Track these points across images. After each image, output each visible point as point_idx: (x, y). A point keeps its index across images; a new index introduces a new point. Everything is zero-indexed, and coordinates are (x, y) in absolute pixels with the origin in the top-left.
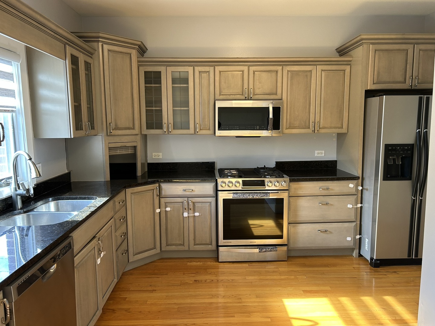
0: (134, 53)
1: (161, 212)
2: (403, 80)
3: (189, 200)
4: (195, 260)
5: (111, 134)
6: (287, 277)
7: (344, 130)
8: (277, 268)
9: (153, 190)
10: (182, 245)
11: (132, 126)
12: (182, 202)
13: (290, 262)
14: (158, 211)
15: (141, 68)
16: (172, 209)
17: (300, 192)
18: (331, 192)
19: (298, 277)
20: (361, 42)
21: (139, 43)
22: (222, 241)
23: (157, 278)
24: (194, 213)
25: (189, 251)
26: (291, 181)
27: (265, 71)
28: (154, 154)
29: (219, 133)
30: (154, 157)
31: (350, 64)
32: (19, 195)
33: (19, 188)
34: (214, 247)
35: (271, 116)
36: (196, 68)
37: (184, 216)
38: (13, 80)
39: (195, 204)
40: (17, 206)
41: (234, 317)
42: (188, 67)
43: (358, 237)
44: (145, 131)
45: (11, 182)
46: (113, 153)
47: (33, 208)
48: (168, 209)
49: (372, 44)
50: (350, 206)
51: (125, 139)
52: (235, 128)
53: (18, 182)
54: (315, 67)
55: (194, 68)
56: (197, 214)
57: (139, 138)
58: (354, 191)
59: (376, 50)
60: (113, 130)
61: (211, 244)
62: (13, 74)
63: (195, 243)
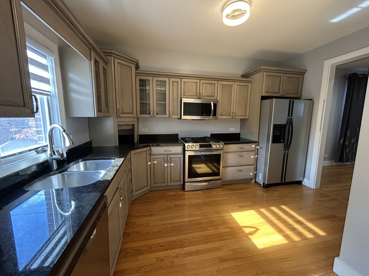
0: (133, 67)
1: (151, 165)
2: (278, 92)
3: (168, 157)
4: (171, 191)
5: (119, 116)
6: (226, 198)
7: (247, 117)
8: (218, 193)
9: (147, 151)
10: (163, 183)
11: (132, 112)
12: (164, 158)
13: (223, 188)
14: (149, 163)
15: (137, 77)
16: (157, 162)
17: (229, 150)
18: (243, 150)
19: (232, 197)
20: (260, 70)
21: (137, 61)
22: (187, 179)
23: (151, 205)
24: (171, 164)
25: (167, 186)
26: (225, 144)
27: (208, 83)
28: (143, 129)
29: (183, 117)
30: (142, 131)
31: (251, 83)
32: (55, 159)
33: (54, 154)
34: (182, 183)
35: (212, 108)
36: (171, 79)
37: (165, 166)
38: (48, 71)
39: (171, 158)
40: (53, 168)
41: (209, 230)
42: (166, 78)
43: (255, 172)
44: (139, 115)
45: (47, 149)
46: (121, 128)
47: (67, 168)
48: (155, 162)
49: (266, 72)
50: (252, 157)
51: (127, 120)
52: (193, 114)
53: (54, 149)
54: (234, 83)
55: (169, 79)
56: (172, 164)
57: (136, 119)
58: (254, 149)
59: (267, 75)
60: (120, 114)
61: (180, 181)
62: (48, 67)
63: (171, 181)
